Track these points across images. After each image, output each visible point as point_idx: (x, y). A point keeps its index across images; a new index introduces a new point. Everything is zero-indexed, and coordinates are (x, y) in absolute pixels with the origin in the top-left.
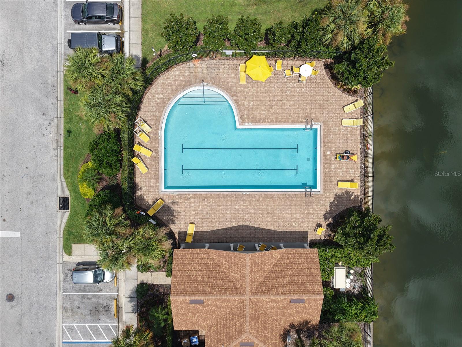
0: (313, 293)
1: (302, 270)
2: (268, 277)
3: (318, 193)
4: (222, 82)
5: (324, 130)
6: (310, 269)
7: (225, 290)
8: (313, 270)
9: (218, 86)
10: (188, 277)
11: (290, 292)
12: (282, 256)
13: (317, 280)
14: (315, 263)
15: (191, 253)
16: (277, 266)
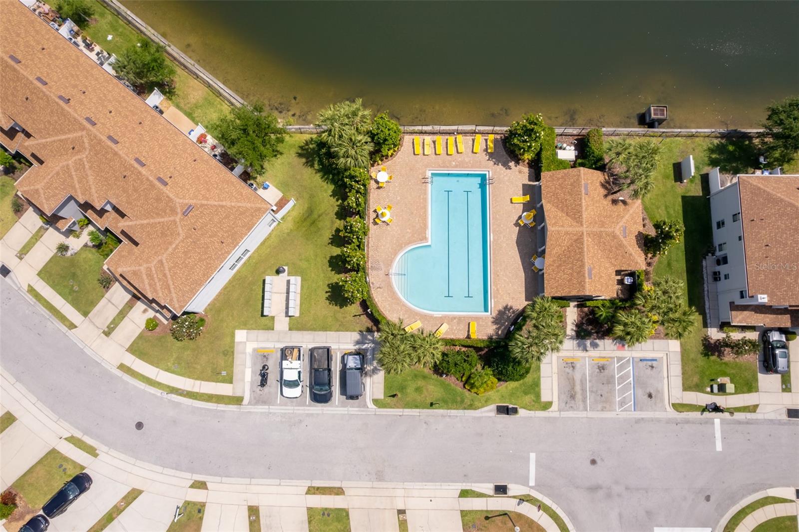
0: (579, 176)
1: (560, 185)
2: (567, 213)
3: (490, 172)
4: (389, 257)
5: (433, 167)
6: (558, 179)
7: (579, 248)
8: (560, 176)
9: (392, 261)
10: (569, 281)
11: (579, 194)
12: (549, 202)
13: (568, 173)
14: (553, 175)
15: (548, 281)
16: (557, 206)
